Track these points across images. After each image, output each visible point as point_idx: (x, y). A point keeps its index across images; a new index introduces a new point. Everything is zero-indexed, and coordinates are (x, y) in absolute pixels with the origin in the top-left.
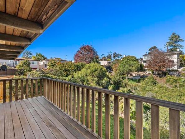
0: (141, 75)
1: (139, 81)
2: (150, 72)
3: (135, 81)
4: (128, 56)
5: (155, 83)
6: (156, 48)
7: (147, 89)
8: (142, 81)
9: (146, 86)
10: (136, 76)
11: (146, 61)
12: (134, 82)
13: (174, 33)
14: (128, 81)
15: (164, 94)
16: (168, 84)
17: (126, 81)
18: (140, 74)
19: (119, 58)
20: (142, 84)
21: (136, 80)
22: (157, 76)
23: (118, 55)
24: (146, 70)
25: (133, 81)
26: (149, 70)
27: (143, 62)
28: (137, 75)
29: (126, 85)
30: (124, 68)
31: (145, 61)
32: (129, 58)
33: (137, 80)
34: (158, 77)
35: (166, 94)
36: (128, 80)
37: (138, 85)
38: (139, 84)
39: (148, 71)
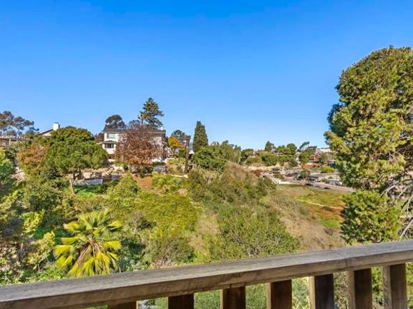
0: (103, 175)
1: (103, 189)
2: (121, 168)
3: (94, 190)
4: (70, 127)
5: (136, 190)
6: (120, 119)
7: (125, 204)
8: (111, 188)
9: (121, 199)
10: (94, 179)
11: (110, 144)
12: (90, 193)
13: (151, 99)
14: (76, 193)
15: (154, 209)
16: (155, 188)
17: (69, 192)
18: (101, 173)
19: (22, 128)
20: (112, 196)
21: (95, 188)
22: (137, 176)
23: (20, 119)
24: (112, 163)
25: (87, 191)
26: (118, 163)
27: (104, 146)
28: (94, 175)
29: (71, 205)
30: (69, 160)
31: (108, 144)
32: (73, 132)
33: (99, 188)
34: (139, 177)
35: (158, 207)
36: (76, 190)
37: (103, 199)
38: (103, 196)
39: (116, 166)
